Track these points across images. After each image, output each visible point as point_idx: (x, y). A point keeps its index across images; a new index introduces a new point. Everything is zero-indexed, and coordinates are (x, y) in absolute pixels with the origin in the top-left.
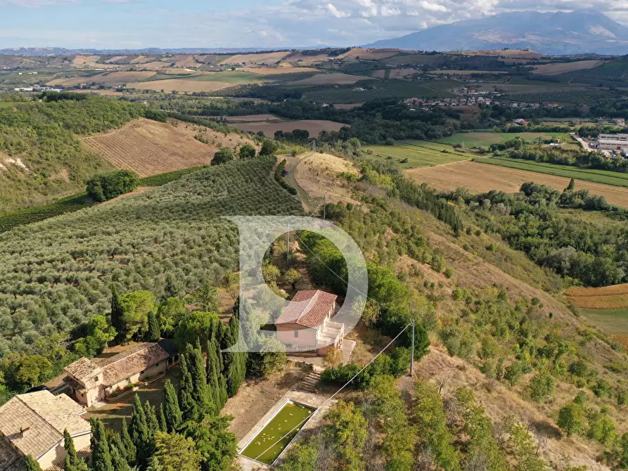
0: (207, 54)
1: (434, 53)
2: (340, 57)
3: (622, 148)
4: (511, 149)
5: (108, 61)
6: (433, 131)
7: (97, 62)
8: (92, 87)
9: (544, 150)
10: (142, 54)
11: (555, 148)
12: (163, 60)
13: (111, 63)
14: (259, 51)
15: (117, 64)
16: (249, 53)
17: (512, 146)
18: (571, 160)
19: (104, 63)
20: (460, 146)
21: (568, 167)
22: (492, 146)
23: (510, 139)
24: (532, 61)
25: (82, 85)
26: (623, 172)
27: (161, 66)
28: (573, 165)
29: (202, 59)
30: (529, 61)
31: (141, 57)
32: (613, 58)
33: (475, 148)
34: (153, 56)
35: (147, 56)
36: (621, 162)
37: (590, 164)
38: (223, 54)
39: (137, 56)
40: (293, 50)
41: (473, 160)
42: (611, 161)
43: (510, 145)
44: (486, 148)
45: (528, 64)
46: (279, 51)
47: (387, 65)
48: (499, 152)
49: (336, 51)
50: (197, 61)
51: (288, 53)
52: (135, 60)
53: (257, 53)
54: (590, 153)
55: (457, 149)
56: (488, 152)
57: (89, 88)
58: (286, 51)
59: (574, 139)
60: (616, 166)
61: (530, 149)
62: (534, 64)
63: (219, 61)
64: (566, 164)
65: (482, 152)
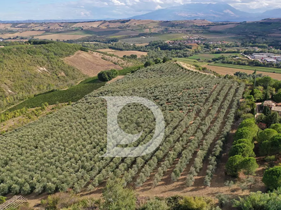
0: (64, 23)
1: (167, 22)
2: (126, 23)
3: (264, 58)
4: (222, 60)
5: (16, 26)
6: (186, 54)
7: (11, 27)
8: (17, 38)
9: (235, 60)
10: (33, 23)
11: (239, 59)
12: (44, 25)
13: (18, 27)
14: (89, 21)
15: (21, 27)
16: (84, 22)
17: (221, 59)
18: (247, 64)
19: (14, 27)
20: (200, 60)
21: (246, 66)
22: (212, 59)
23: (220, 56)
24: (209, 25)
25: (12, 38)
26: (268, 67)
27: (43, 28)
28: (248, 65)
29: (62, 25)
30: (207, 25)
31: (32, 24)
32: (240, 23)
33: (206, 60)
34: (39, 24)
35: (36, 24)
36: (266, 63)
37: (254, 65)
38: (72, 23)
39: (30, 24)
40: (105, 21)
41: (208, 65)
42: (262, 63)
43: (220, 58)
44: (211, 60)
45: (207, 26)
46: (98, 21)
47: (149, 27)
48: (217, 61)
49: (124, 21)
50: (60, 26)
51: (102, 22)
52: (30, 26)
53: (88, 22)
54: (254, 61)
55: (199, 61)
56: (212, 61)
57: (16, 39)
58: (101, 21)
59: (244, 56)
60: (265, 65)
61: (229, 60)
62: (209, 26)
63: (70, 26)
64: (245, 65)
65: (209, 62)
